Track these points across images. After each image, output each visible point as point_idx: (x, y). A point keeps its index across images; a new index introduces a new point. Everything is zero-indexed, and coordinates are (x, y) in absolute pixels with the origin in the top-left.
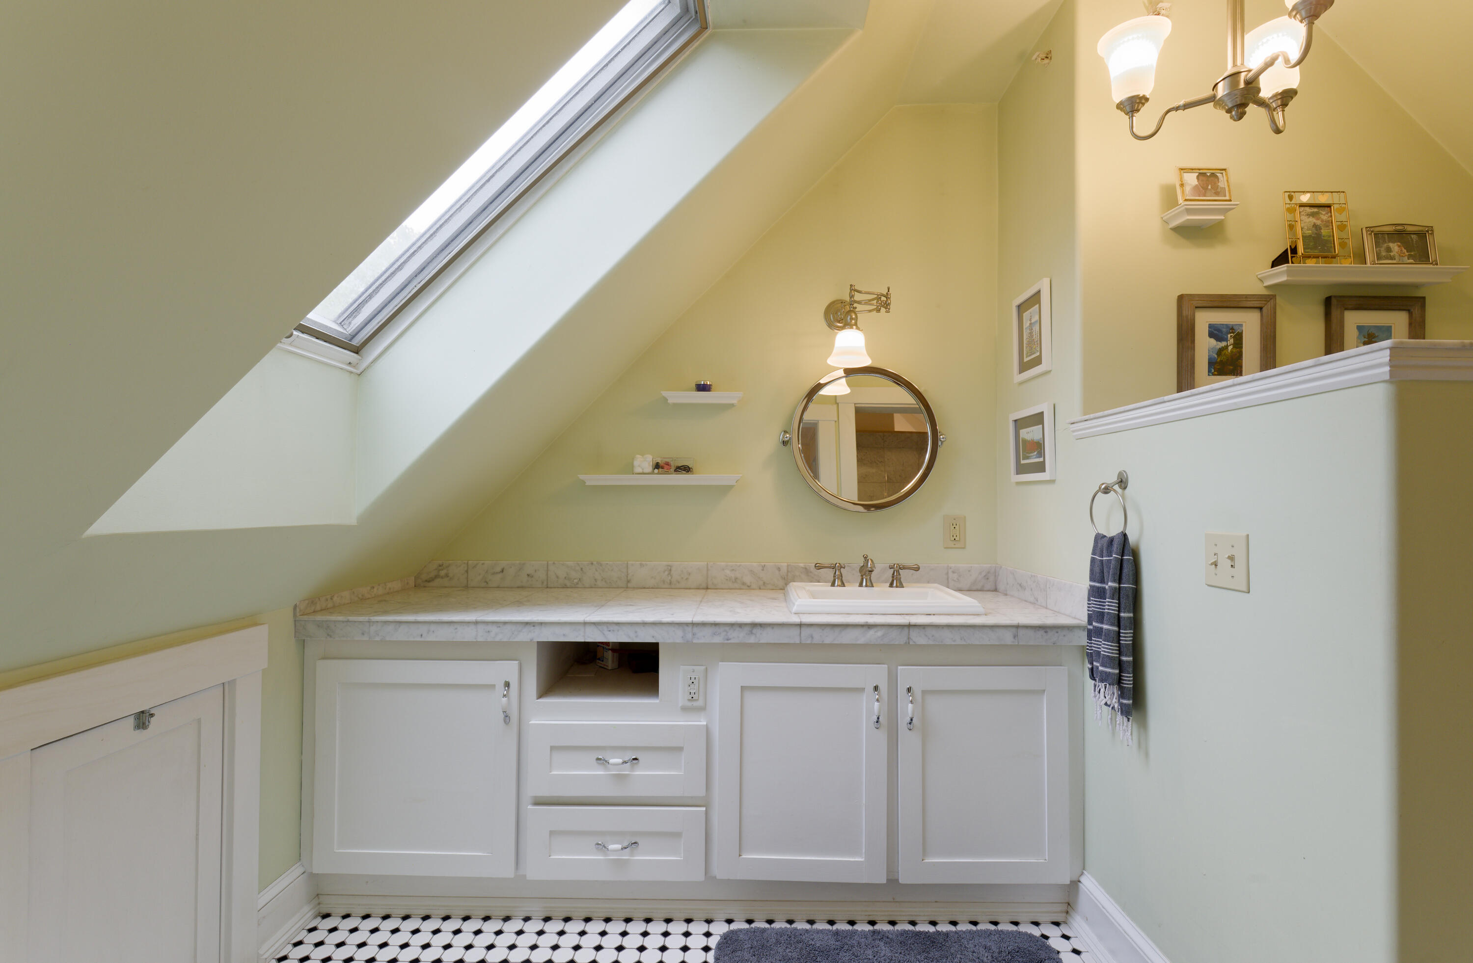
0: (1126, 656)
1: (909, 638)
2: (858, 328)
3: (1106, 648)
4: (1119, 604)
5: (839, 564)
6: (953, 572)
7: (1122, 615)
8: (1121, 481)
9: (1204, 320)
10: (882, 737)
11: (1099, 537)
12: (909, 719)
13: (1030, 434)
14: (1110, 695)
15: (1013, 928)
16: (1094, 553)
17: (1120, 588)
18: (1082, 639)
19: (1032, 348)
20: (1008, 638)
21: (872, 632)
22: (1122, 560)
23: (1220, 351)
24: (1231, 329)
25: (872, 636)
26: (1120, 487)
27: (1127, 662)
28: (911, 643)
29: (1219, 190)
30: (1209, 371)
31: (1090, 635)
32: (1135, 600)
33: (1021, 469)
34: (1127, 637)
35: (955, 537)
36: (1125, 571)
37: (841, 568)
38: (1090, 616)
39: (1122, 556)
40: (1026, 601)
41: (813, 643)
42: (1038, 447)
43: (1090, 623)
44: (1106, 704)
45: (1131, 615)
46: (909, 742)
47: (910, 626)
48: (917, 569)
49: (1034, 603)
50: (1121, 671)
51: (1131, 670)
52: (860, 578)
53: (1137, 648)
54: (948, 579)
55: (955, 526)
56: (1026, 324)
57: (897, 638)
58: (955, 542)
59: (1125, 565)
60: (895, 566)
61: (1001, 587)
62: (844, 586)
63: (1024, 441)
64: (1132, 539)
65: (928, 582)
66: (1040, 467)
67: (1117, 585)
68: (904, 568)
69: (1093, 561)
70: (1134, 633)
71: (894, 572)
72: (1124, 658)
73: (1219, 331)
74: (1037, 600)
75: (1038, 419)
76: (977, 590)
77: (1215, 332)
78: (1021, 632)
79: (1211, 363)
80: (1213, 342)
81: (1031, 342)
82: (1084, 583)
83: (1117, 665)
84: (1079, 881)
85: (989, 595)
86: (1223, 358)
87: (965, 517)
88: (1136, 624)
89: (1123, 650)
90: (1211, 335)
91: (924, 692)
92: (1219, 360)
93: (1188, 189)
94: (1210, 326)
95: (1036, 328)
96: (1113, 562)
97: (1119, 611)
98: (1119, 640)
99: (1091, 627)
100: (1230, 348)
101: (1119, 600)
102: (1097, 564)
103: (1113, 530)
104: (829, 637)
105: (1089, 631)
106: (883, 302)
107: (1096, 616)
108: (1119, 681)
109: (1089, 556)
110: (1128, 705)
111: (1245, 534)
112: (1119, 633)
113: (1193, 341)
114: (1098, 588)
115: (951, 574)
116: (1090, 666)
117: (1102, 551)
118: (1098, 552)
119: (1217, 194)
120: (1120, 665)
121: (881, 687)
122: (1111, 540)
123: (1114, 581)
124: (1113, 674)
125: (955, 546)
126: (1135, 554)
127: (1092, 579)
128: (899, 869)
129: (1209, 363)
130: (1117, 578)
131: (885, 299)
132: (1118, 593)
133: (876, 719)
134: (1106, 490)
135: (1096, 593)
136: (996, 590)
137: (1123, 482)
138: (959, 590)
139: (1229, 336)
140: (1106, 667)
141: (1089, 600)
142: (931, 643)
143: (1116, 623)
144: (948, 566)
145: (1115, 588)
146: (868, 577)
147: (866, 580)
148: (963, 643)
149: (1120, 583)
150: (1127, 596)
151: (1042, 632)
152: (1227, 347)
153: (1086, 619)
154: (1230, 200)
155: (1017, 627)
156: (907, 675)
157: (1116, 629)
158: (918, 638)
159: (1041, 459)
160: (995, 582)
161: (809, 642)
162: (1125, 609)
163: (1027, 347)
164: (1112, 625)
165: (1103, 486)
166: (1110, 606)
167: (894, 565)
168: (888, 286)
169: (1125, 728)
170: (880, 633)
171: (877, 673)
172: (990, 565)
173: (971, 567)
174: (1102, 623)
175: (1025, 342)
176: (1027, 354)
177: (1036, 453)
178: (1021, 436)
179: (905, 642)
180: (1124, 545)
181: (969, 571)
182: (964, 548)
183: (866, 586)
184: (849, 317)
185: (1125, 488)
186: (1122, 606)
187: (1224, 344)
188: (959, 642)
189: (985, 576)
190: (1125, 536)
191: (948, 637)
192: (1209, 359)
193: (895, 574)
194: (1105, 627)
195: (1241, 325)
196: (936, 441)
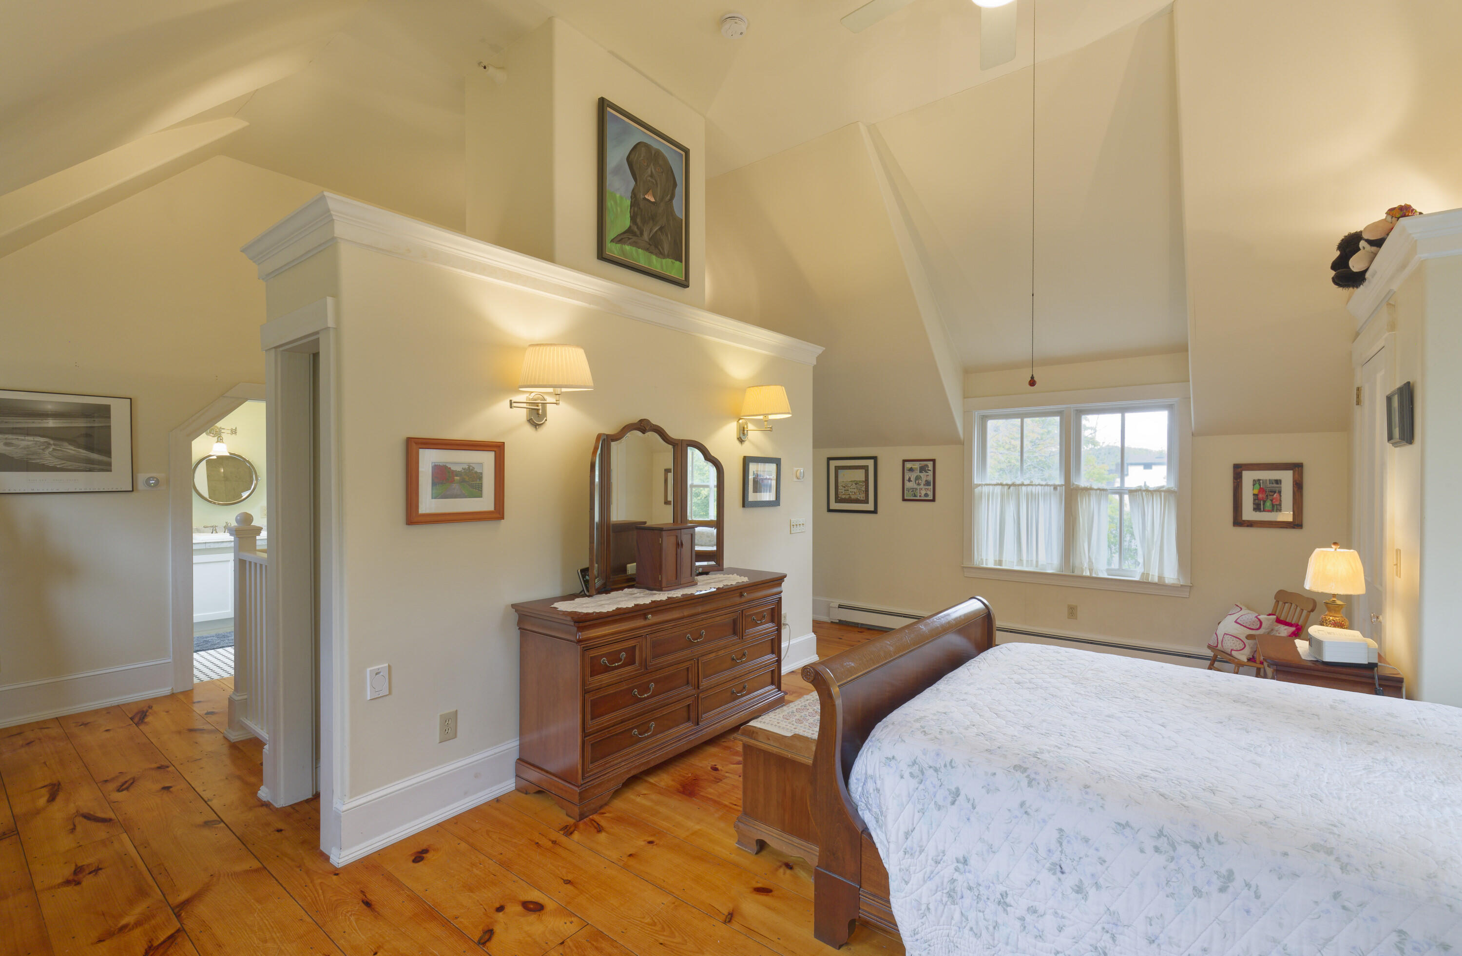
2: (224, 442)
37: (206, 526)
161: (201, 549)
184: (220, 438)
196: (257, 479)
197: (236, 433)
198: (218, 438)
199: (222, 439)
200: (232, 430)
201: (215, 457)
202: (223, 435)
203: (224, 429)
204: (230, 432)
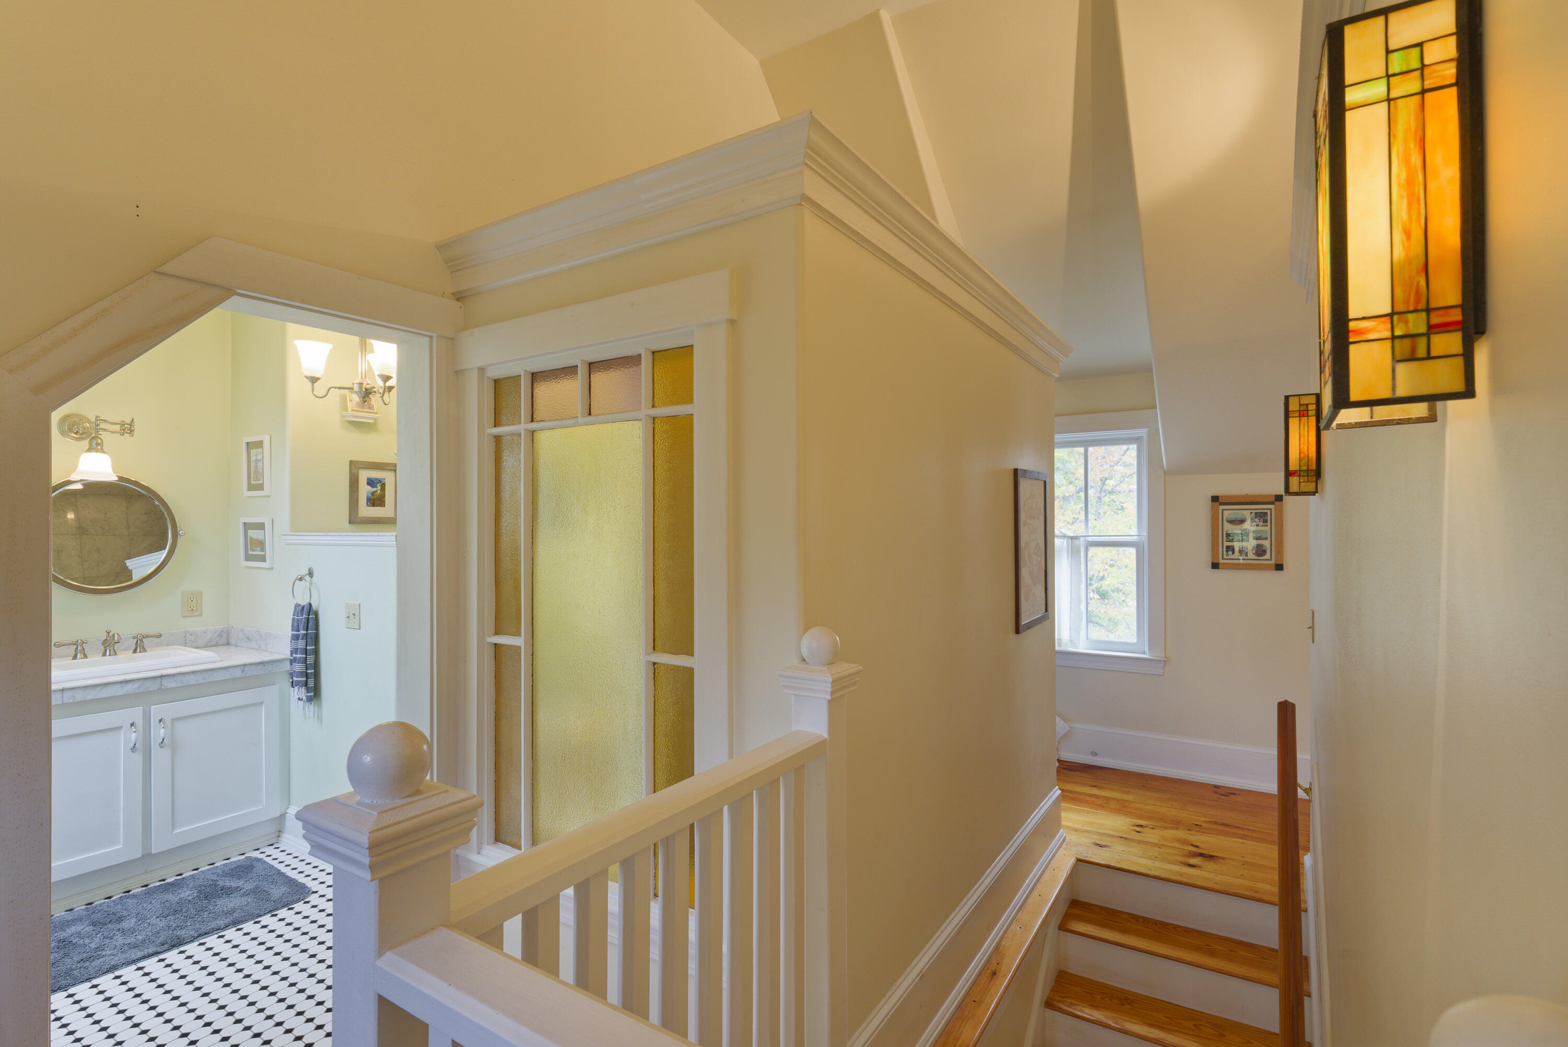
0: (310, 670)
1: (161, 685)
2: (104, 452)
3: (298, 667)
4: (306, 642)
5: (81, 640)
6: (191, 635)
7: (308, 648)
8: (310, 573)
9: (364, 475)
10: (138, 757)
11: (297, 605)
12: (162, 740)
13: (254, 534)
14: (302, 692)
15: (243, 857)
16: (294, 615)
17: (307, 633)
18: (287, 666)
19: (257, 476)
20: (238, 673)
21: (130, 685)
22: (308, 618)
23: (373, 493)
24: (380, 481)
25: (129, 688)
26: (310, 576)
27: (311, 673)
28: (163, 688)
29: (371, 406)
30: (367, 504)
31: (292, 662)
32: (316, 639)
33: (248, 558)
34: (311, 659)
35: (192, 607)
36: (310, 624)
37: (83, 643)
38: (291, 651)
39: (309, 615)
40: (252, 649)
41: (75, 701)
42: (261, 544)
43: (292, 656)
44: (299, 699)
45: (314, 647)
46: (160, 758)
47: (162, 676)
48: (160, 636)
49: (258, 649)
50: (307, 679)
51: (313, 677)
52: (103, 649)
53: (316, 665)
54: (186, 641)
55: (192, 599)
56: (253, 458)
57: (153, 686)
58: (192, 612)
59: (310, 620)
60: (139, 636)
61: (232, 641)
62: (87, 658)
63: (252, 539)
64: (314, 607)
65: (168, 645)
66: (263, 559)
67: (305, 632)
68: (147, 637)
69: (293, 619)
70: (315, 657)
71: (137, 641)
72: (309, 671)
73: (373, 481)
74: (260, 647)
75: (261, 526)
76: (212, 646)
77: (371, 482)
78: (247, 668)
79: (368, 500)
80: (369, 487)
81: (256, 471)
82: (289, 633)
83: (304, 675)
84: (286, 813)
85: (222, 649)
86: (375, 497)
87: (202, 592)
88: (316, 652)
89: (309, 667)
90: (368, 484)
91: (173, 720)
92: (372, 498)
93: (354, 403)
94: (368, 479)
95: (260, 464)
96: (303, 620)
97: (306, 646)
98: (306, 662)
99: (292, 658)
100: (379, 491)
101: (306, 640)
102: (296, 620)
103: (304, 602)
104: (91, 695)
105: (291, 660)
106: (127, 429)
107: (294, 651)
108: (306, 684)
109: (291, 617)
110: (311, 696)
111: (358, 604)
112: (306, 658)
113: (358, 487)
114: (297, 634)
115: (188, 636)
116: (291, 680)
117: (298, 613)
118: (296, 614)
119: (370, 408)
120: (307, 675)
121: (136, 722)
122: (303, 607)
123: (304, 630)
124: (303, 681)
125: (193, 615)
126: (316, 614)
127: (292, 630)
128: (152, 845)
129: (367, 500)
130: (305, 628)
131: (129, 426)
132: (306, 636)
133: (132, 745)
134: (301, 579)
135: (295, 638)
136: (228, 644)
137: (311, 574)
138: (197, 648)
139: (378, 485)
140: (298, 677)
141: (291, 642)
142: (179, 685)
143: (305, 653)
144: (186, 631)
145: (304, 634)
146: (112, 648)
147: (110, 650)
148: (204, 681)
149: (307, 631)
150: (311, 637)
151: (261, 666)
152: (377, 491)
153: (289, 654)
154: (377, 413)
155: (244, 665)
156: (157, 711)
157: (305, 656)
158: (168, 684)
159: (263, 553)
160: (228, 638)
161: (71, 701)
162: (309, 644)
163: (253, 474)
164: (302, 654)
165: (299, 577)
166: (301, 644)
167: (137, 636)
168: (132, 417)
169: (311, 708)
170: (136, 685)
171: (135, 714)
172: (222, 626)
173: (207, 629)
174: (297, 654)
175: (252, 470)
176: (254, 478)
177: (260, 548)
178: (249, 535)
179: (158, 688)
180: (310, 608)
181: (205, 632)
182: (201, 615)
183: (110, 655)
184: (95, 442)
185: (312, 577)
186: (308, 643)
187: (375, 489)
188: (201, 681)
189: (219, 635)
190: (310, 604)
191: (192, 680)
192: (367, 497)
193: (139, 642)
194: (298, 656)
195: (385, 479)
196: (175, 535)
197: (131, 432)
198: (90, 443)
199: (101, 444)
200: (122, 424)
201: (79, 486)
202: (104, 436)
203: (105, 421)
204: (117, 428)
